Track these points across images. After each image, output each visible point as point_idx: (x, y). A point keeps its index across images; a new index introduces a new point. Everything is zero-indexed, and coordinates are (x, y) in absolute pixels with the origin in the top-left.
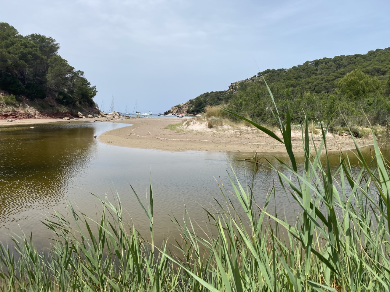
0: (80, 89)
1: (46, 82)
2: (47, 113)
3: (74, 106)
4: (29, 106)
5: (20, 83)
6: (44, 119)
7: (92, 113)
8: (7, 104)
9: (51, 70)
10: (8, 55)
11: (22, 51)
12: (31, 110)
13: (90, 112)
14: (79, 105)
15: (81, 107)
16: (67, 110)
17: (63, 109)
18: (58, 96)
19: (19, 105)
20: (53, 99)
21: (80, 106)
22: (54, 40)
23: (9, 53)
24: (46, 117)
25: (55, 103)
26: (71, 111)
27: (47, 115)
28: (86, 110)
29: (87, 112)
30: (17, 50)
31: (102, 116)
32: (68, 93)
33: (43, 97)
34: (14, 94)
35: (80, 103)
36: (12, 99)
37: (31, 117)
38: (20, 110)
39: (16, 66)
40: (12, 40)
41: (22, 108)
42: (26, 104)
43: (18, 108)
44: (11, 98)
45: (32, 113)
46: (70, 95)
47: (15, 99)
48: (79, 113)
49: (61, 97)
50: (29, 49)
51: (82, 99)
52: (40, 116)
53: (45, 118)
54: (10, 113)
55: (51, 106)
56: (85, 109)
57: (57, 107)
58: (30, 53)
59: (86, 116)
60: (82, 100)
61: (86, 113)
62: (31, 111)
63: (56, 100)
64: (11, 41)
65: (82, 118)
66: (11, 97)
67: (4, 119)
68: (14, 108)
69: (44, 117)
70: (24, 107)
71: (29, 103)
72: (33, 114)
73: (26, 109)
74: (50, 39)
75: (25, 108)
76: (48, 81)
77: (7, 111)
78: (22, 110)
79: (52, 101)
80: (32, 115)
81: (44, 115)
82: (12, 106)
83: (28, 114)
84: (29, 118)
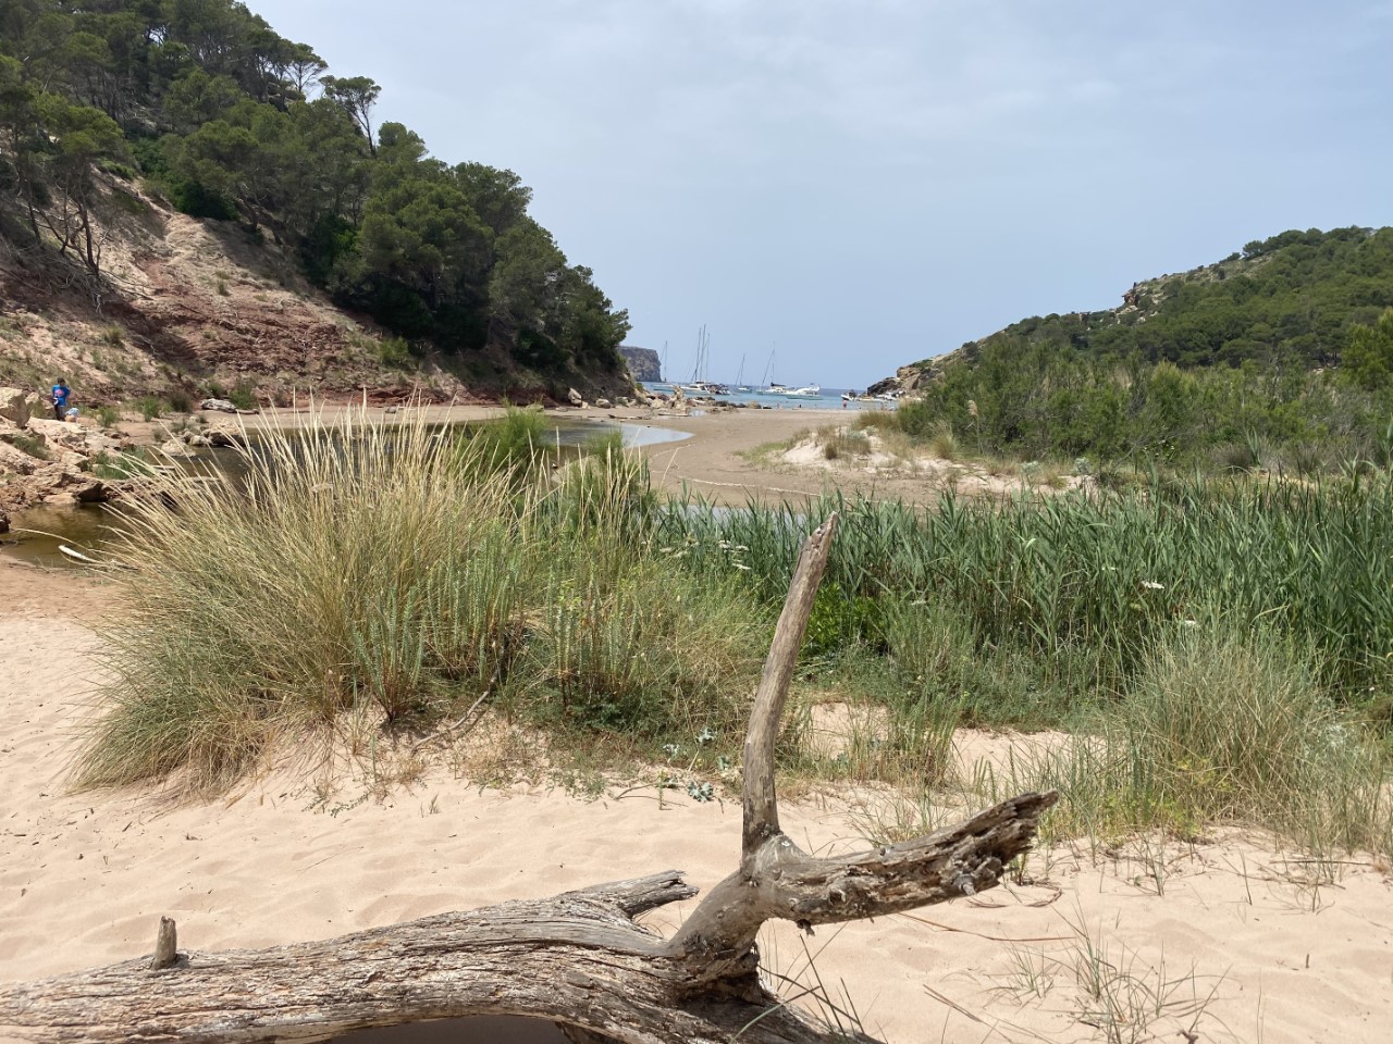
0: (581, 322)
1: (487, 301)
2: (486, 391)
3: (561, 370)
4: (439, 370)
5: (423, 304)
6: (477, 407)
7: (611, 393)
8: (389, 362)
9: (503, 267)
10: (398, 229)
11: (430, 220)
12: (445, 381)
13: (603, 388)
14: (574, 367)
15: (579, 375)
16: (540, 383)
17: (530, 379)
18: (519, 341)
19: (417, 366)
20: (504, 349)
21: (578, 371)
22: (518, 178)
23: (401, 223)
24: (481, 402)
25: (508, 362)
26: (552, 387)
27: (484, 395)
28: (593, 384)
29: (596, 390)
30: (419, 214)
31: (640, 402)
32: (545, 332)
33: (477, 344)
34: (406, 337)
35: (579, 362)
36: (400, 350)
37: (443, 401)
38: (418, 382)
39: (414, 261)
40: (408, 186)
41: (423, 375)
42: (434, 365)
43: (413, 374)
44: (397, 347)
45: (448, 388)
46: (552, 339)
47: (406, 351)
48: (573, 391)
49: (526, 345)
50: (449, 213)
51: (583, 349)
52: (467, 398)
53: (480, 404)
54: (394, 387)
55: (498, 371)
56: (590, 381)
57: (514, 375)
58: (450, 223)
59: (592, 402)
60: (584, 354)
61: (593, 391)
62: (444, 385)
63: (511, 352)
64: (407, 191)
65: (579, 405)
66: (397, 344)
67: (377, 404)
68: (405, 376)
69: (478, 401)
70: (428, 371)
71: (442, 361)
72: (449, 393)
73: (434, 377)
74: (507, 175)
75: (431, 374)
76: (493, 299)
77: (386, 383)
78: (422, 379)
79: (501, 356)
80: (446, 396)
81: (476, 396)
82: (399, 370)
83: (437, 391)
84: (438, 403)
